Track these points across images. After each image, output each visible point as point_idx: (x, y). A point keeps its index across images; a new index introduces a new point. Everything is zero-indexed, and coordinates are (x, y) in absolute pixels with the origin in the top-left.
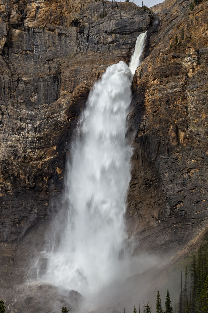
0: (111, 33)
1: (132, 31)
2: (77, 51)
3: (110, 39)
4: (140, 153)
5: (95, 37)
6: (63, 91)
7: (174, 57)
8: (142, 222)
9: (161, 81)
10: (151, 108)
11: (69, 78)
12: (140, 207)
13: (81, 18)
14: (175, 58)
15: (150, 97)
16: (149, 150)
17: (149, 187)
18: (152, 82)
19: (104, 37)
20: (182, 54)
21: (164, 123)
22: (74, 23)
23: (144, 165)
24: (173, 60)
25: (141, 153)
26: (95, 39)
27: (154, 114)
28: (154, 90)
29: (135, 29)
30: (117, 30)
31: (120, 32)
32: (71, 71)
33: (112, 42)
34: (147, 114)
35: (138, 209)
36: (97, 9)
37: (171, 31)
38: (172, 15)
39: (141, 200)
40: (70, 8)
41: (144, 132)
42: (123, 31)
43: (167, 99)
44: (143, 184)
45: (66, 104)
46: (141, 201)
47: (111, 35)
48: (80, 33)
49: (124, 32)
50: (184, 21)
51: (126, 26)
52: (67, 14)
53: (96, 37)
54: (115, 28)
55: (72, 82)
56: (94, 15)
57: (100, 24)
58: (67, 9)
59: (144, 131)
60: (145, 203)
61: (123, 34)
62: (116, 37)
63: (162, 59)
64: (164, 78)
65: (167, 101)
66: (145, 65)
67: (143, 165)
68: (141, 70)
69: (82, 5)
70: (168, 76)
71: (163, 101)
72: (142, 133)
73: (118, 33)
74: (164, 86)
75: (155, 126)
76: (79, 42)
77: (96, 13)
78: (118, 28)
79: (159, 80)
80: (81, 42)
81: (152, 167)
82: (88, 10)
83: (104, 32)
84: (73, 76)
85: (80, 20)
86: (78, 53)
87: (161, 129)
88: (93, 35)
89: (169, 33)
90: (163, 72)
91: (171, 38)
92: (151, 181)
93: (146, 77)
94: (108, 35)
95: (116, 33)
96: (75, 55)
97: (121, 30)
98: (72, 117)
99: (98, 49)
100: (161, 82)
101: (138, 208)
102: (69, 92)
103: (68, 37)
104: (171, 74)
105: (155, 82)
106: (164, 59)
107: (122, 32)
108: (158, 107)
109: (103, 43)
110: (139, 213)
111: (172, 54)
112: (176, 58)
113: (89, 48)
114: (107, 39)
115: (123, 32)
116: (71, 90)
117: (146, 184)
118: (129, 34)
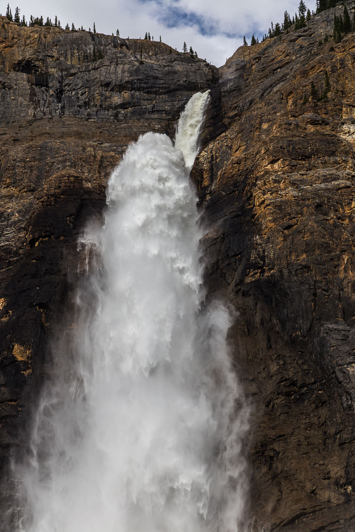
0: (121, 88)
1: (173, 87)
2: (34, 116)
3: (117, 99)
4: (258, 319)
5: (77, 93)
6: (7, 187)
7: (314, 122)
8: (292, 491)
9: (293, 166)
10: (274, 220)
11: (24, 161)
12: (279, 453)
13: (40, 57)
14: (316, 124)
15: (268, 196)
16: (285, 311)
17: (300, 399)
18: (269, 167)
19: (102, 95)
20: (333, 119)
21: (318, 252)
22: (23, 66)
23: (273, 346)
24: (311, 129)
25: (262, 319)
26: (78, 98)
27: (286, 231)
28: (275, 181)
29: (180, 85)
30: (135, 83)
31: (143, 87)
32: (28, 148)
33: (123, 106)
34: (263, 232)
35: (271, 458)
36: (78, 45)
37: (278, 86)
38: (273, 60)
39: (282, 433)
40: (13, 38)
41: (263, 272)
42: (149, 85)
43: (317, 201)
44: (278, 394)
45: (19, 212)
46: (280, 436)
47: (120, 92)
48: (36, 85)
49: (152, 87)
50: (320, 63)
51: (157, 78)
52: (5, 47)
53: (82, 94)
54: (131, 78)
55: (32, 171)
56: (72, 55)
57: (89, 71)
58: (5, 39)
59: (261, 268)
60: (293, 440)
61: (148, 93)
62: (132, 96)
63: (285, 124)
64: (300, 160)
65: (319, 206)
66: (221, 147)
67: (270, 347)
68: (212, 156)
69: (42, 36)
70: (309, 157)
71: (308, 206)
72: (256, 273)
73: (139, 89)
74: (303, 175)
75: (293, 258)
76: (39, 101)
77: (76, 51)
78: (138, 80)
79: (287, 163)
80: (42, 102)
81: (301, 352)
82: (56, 45)
83: (102, 85)
84: (34, 159)
85: (37, 63)
86: (36, 120)
87: (313, 263)
88: (74, 90)
89: (275, 89)
90: (294, 148)
91: (291, 93)
92: (302, 386)
93: (237, 163)
94: (112, 90)
95: (133, 89)
96: (30, 123)
97: (145, 83)
98: (45, 237)
99: (89, 115)
100: (293, 168)
101: (272, 454)
102: (26, 189)
103: (10, 89)
104: (316, 152)
105: (276, 166)
106: (290, 124)
107: (147, 88)
108: (295, 218)
109: (101, 106)
110: (277, 468)
111: (309, 115)
112: (320, 124)
113: (67, 112)
114: (110, 98)
115: (149, 88)
116: (30, 186)
117: (288, 394)
118: (165, 93)
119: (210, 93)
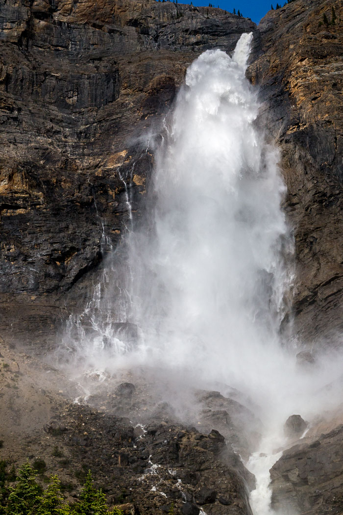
0: (195, 32)
1: (228, 31)
2: (141, 50)
3: (193, 39)
4: (297, 156)
5: (168, 37)
6: (125, 89)
7: (327, 37)
8: (327, 263)
9: (315, 62)
10: (305, 95)
11: (136, 73)
12: (317, 239)
13: (143, 17)
14: (328, 39)
15: (300, 80)
16: (316, 150)
17: (331, 204)
18: (299, 63)
19: (183, 37)
20: (340, 35)
21: (336, 113)
22: (132, 23)
23: (309, 172)
24: (325, 41)
25: (300, 156)
26: (168, 40)
27: (313, 101)
28: (304, 71)
29: (233, 30)
30: (204, 29)
31: (210, 32)
32: (138, 66)
33: (197, 43)
34: (297, 103)
35: (311, 243)
36: (167, 9)
37: (298, 24)
38: (293, 11)
39: (318, 226)
40: (126, 6)
41: (299, 127)
42: (214, 30)
43: (333, 82)
44: (314, 202)
45: (133, 102)
46: (317, 228)
47: (195, 35)
48: (141, 34)
49: (215, 32)
50: (327, 5)
51: (218, 26)
52: (121, 12)
53: (171, 38)
54: (202, 26)
55: (141, 79)
56: (163, 16)
57: (175, 24)
58: (121, 6)
59: (297, 124)
60: (326, 231)
61: (213, 35)
62: (203, 38)
63: (308, 39)
64: (319, 59)
65: (334, 85)
66: (263, 62)
67: (307, 173)
68: (257, 68)
69: (144, 5)
70: (325, 57)
71: (327, 85)
72: (295, 128)
73: (207, 33)
74: (322, 67)
75: (319, 117)
76: (143, 42)
77: (165, 13)
78: (206, 27)
79: (311, 60)
80: (145, 43)
81: (329, 175)
82: (153, 10)
83: (183, 31)
84: (142, 72)
85: (141, 21)
86: (142, 52)
87: (334, 119)
88: (165, 35)
89: (296, 26)
90: (315, 52)
91: (309, 24)
92: (330, 196)
93: (275, 67)
94: (190, 34)
95: (203, 33)
96: (139, 53)
97: (211, 29)
98: (151, 114)
99: (175, 49)
100: (315, 63)
101: (312, 240)
102: (137, 90)
103: (124, 35)
104: (330, 54)
105: (304, 63)
106: (311, 39)
107: (212, 32)
108: (319, 93)
109: (183, 44)
110: (316, 249)
111: (323, 32)
112: (331, 38)
113: (161, 48)
114: (189, 39)
115: (213, 32)
116: (140, 88)
117: (321, 202)
118: (223, 35)
119: (253, 34)
